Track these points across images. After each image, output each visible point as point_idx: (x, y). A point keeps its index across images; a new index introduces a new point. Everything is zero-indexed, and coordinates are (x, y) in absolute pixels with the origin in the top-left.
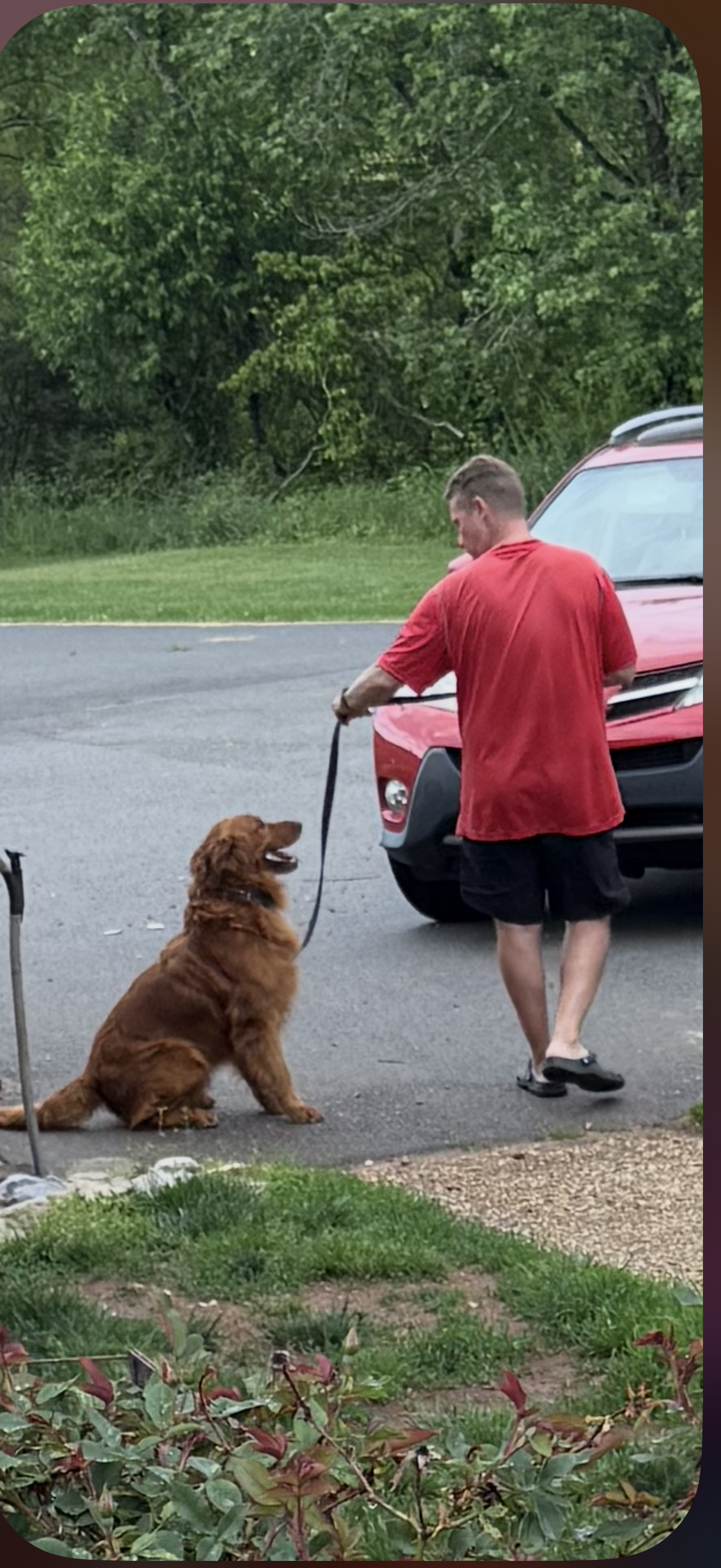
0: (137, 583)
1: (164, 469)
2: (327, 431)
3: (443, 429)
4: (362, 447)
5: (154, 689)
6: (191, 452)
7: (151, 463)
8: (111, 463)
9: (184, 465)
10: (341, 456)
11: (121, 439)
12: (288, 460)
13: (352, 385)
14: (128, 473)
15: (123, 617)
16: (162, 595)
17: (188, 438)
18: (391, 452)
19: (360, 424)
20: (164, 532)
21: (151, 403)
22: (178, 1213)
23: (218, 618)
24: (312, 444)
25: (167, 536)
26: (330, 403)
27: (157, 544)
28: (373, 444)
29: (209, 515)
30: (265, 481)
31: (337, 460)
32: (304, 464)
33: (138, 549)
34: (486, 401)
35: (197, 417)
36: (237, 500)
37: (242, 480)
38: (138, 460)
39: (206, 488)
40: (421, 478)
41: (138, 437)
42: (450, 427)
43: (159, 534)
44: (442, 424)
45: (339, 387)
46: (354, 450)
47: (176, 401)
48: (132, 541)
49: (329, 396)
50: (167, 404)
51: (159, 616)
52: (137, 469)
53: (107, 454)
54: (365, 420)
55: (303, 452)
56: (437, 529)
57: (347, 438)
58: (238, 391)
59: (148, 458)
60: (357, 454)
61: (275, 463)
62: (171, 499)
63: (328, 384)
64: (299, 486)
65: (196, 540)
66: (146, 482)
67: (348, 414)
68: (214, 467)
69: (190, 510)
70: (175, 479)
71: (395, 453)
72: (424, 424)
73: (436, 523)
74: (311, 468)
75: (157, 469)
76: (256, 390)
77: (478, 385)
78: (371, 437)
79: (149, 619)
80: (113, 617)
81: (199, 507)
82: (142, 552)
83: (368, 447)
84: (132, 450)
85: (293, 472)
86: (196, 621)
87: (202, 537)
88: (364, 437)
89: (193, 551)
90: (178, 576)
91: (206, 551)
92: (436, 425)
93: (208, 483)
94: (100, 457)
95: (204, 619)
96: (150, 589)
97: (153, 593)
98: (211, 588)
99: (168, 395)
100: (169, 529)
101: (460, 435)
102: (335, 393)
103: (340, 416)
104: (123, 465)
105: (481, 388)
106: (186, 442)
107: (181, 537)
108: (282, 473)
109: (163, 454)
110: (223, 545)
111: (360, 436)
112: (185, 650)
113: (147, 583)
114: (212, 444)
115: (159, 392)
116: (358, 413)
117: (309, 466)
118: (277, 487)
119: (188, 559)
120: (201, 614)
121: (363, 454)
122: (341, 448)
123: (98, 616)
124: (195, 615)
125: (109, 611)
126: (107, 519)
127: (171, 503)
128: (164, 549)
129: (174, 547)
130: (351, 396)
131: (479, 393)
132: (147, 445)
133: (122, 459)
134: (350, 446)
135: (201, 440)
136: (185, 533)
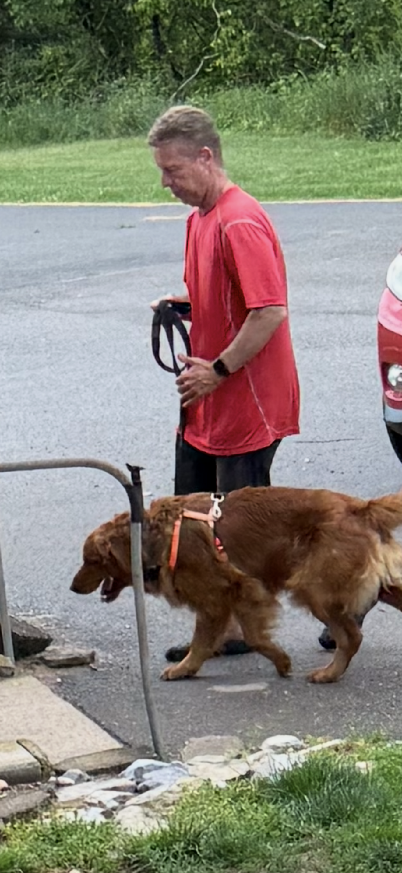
0: (73, 169)
1: (82, 74)
2: (218, 45)
3: (309, 42)
4: (245, 57)
5: (115, 263)
6: (105, 61)
7: (72, 70)
8: (40, 71)
9: (100, 72)
10: (228, 65)
11: (47, 51)
12: (185, 67)
13: (236, 8)
14: (53, 78)
15: (70, 198)
16: (100, 180)
17: (103, 51)
18: (268, 61)
19: (244, 38)
20: (87, 126)
21: (71, 22)
22: (304, 801)
23: (149, 199)
24: (203, 54)
25: (90, 129)
26: (219, 22)
27: (82, 135)
28: (254, 55)
29: (124, 112)
30: (166, 85)
31: (226, 68)
32: (198, 70)
33: (66, 140)
34: (348, 21)
35: (110, 33)
36: (145, 99)
37: (149, 84)
38: (61, 67)
39: (120, 91)
40: (298, 83)
41: (61, 50)
42: (314, 40)
43: (84, 128)
44: (308, 38)
45: (225, 9)
46: (240, 59)
47: (92, 21)
48: (62, 132)
49: (218, 16)
50: (85, 24)
51: (101, 198)
52: (61, 75)
53: (37, 63)
54: (248, 35)
55: (195, 61)
56: (312, 124)
57: (234, 50)
58: (143, 13)
59: (71, 66)
60: (241, 63)
61: (173, 69)
62: (91, 98)
63: (217, 6)
64: (196, 88)
65: (114, 132)
66: (69, 85)
67: (234, 32)
68: (124, 73)
69: (108, 108)
70: (93, 83)
71: (271, 62)
72: (291, 38)
73: (313, 118)
74: (203, 73)
75: (78, 75)
76: (157, 12)
77: (341, 8)
78: (252, 48)
79: (93, 200)
80: (61, 199)
81: (116, 106)
82: (71, 142)
83: (250, 58)
84: (56, 60)
85: (188, 76)
86: (132, 202)
87: (118, 130)
88: (246, 50)
89: (114, 142)
90: (108, 164)
91: (125, 142)
92: (303, 38)
93: (120, 86)
94: (29, 65)
95: (138, 200)
96: (87, 175)
97: (90, 178)
98: (138, 173)
99: (85, 16)
100: (91, 123)
101: (323, 46)
102: (222, 14)
103: (227, 32)
104: (52, 71)
105: (344, 10)
106: (100, 53)
107: (101, 131)
108: (178, 77)
109: (82, 63)
110: (137, 135)
111: (243, 49)
112: (130, 227)
113: (82, 169)
114: (122, 55)
115: (78, 13)
116: (240, 31)
117: (202, 71)
118: (175, 90)
119: (111, 149)
120: (135, 196)
121: (247, 63)
122: (229, 57)
123: (50, 198)
124: (131, 196)
125: (58, 193)
126: (41, 115)
127: (91, 103)
128: (88, 140)
129: (96, 138)
130: (235, 15)
131: (343, 14)
132: (67, 55)
133: (48, 67)
134: (236, 57)
135: (112, 52)
136: (104, 126)
